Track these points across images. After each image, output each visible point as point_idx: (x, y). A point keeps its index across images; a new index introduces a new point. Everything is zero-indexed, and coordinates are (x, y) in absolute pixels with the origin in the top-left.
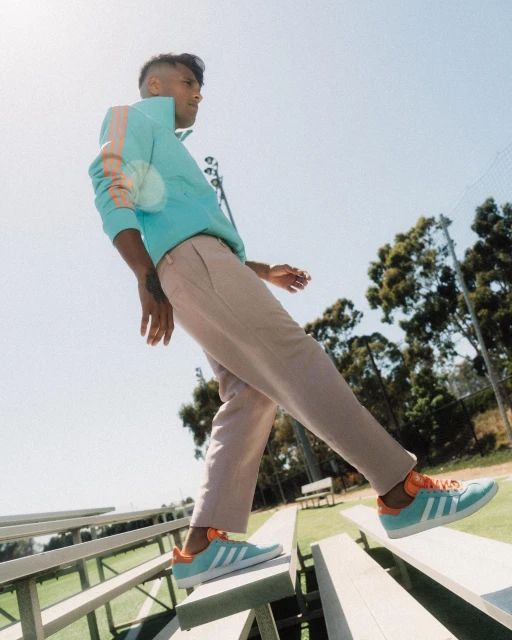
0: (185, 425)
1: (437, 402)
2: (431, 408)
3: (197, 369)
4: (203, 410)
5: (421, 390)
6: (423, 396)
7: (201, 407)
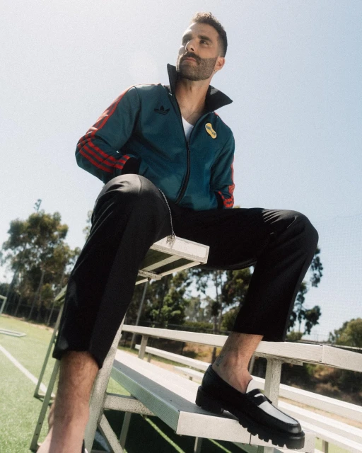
0: (9, 232)
1: (176, 315)
2: (169, 315)
3: (39, 200)
4: (29, 230)
5: (171, 301)
6: (169, 305)
7: (29, 227)
